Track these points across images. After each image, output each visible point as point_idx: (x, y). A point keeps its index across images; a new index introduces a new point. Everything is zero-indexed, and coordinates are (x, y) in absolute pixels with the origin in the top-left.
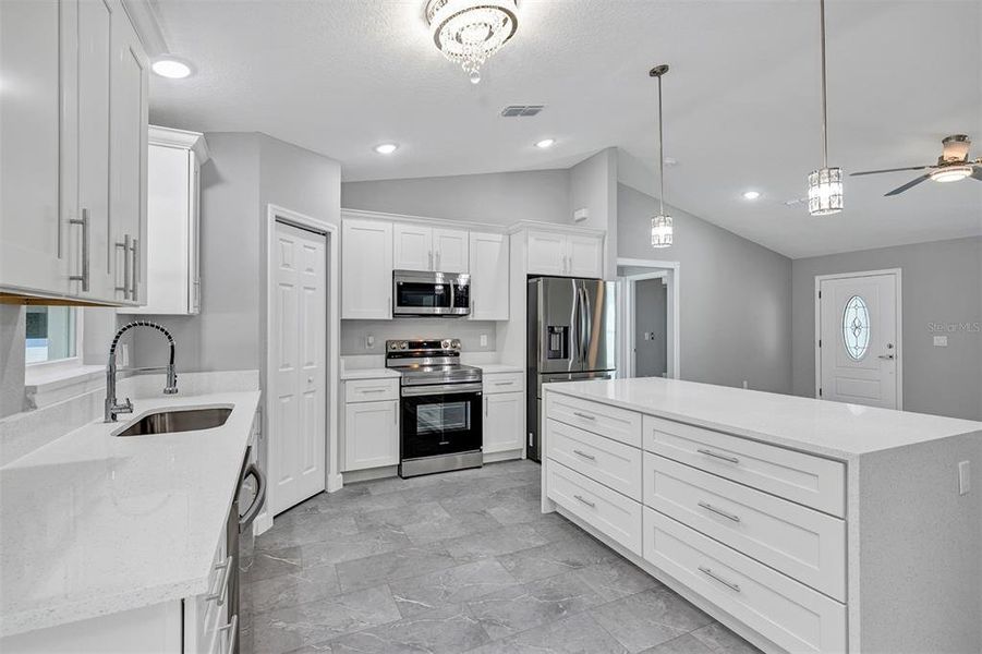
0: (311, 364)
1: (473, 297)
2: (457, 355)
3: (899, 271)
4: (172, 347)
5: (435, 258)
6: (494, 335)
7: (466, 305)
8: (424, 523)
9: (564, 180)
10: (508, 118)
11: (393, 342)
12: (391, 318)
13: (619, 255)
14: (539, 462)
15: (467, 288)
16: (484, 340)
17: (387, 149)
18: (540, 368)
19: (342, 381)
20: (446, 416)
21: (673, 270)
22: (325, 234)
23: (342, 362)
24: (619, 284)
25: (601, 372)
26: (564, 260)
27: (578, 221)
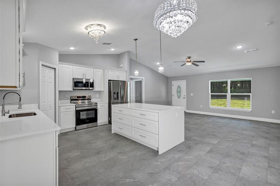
0: (51, 102)
1: (94, 85)
2: (90, 99)
3: (186, 80)
4: (20, 98)
5: (84, 75)
6: (100, 94)
7: (93, 87)
8: (83, 138)
9: (118, 57)
10: (104, 45)
11: (73, 96)
12: (72, 90)
13: (130, 75)
14: (111, 124)
15: (93, 83)
16: (97, 96)
17: (72, 48)
18: (112, 102)
19: (59, 107)
20: (87, 114)
21: (143, 79)
22: (55, 69)
23: (59, 101)
24: (131, 82)
25: (127, 102)
26: (117, 76)
27: (121, 67)
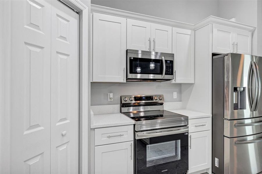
2: (162, 104)
6: (180, 92)
11: (125, 97)
12: (125, 81)
15: (172, 62)
16: (175, 95)
19: (92, 130)
22: (78, 13)
